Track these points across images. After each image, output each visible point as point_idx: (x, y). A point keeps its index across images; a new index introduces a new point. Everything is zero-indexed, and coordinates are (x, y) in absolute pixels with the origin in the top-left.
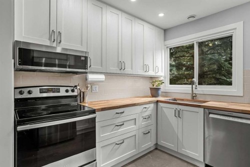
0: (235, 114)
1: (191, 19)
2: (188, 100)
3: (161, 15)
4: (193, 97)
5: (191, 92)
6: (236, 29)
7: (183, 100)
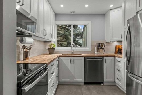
0: (96, 58)
1: (72, 13)
2: (70, 54)
3: (62, 6)
4: (72, 52)
5: (71, 50)
6: (88, 23)
7: (67, 55)
